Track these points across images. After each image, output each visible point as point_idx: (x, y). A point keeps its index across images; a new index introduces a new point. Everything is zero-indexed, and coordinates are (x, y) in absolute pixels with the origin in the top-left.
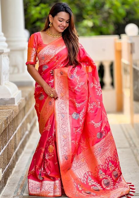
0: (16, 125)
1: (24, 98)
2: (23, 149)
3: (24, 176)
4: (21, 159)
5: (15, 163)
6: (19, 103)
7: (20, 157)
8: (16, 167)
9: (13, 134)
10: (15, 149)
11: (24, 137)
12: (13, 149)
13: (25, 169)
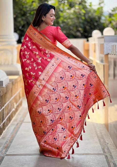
0: (4, 102)
1: (11, 82)
2: (10, 122)
3: (8, 141)
4: (7, 129)
5: (3, 132)
6: (7, 86)
7: (7, 128)
8: (3, 134)
9: (1, 109)
10: (3, 121)
11: (11, 112)
12: (1, 120)
13: (10, 136)
